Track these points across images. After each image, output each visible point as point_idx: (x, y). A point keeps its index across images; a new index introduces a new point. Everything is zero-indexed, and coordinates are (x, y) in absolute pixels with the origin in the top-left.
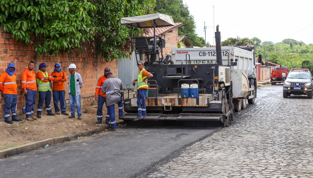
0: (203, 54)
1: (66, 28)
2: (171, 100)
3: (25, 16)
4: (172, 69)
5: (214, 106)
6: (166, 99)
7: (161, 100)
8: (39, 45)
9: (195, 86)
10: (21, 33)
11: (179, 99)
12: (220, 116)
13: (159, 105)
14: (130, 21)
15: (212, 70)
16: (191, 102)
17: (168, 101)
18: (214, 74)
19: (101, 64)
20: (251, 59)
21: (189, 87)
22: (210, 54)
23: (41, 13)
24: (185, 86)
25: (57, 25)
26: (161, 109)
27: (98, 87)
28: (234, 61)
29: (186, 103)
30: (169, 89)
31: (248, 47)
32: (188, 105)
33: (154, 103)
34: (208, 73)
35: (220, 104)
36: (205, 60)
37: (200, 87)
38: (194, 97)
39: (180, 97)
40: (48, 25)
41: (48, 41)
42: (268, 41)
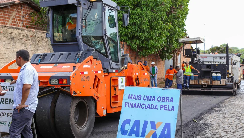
0: (216, 58)
1: (156, 44)
2: (207, 82)
3: (138, 38)
4: (204, 66)
5: (229, 85)
6: (204, 81)
7: (201, 81)
8: (141, 52)
9: (219, 75)
10: (135, 45)
11: (211, 81)
12: (232, 90)
13: (200, 84)
14: (184, 41)
15: (226, 67)
16: (217, 83)
17: (205, 82)
18: (227, 69)
19: (159, 62)
20: (239, 62)
21: (216, 75)
22: (220, 58)
23: (145, 36)
24: (214, 75)
25: (152, 42)
26: (201, 86)
27: (166, 74)
28: (235, 63)
29: (214, 83)
30: (202, 76)
31: (237, 54)
32: (215, 84)
33: (197, 83)
34: (223, 69)
35: (232, 84)
36: (217, 62)
37: (222, 76)
38: (219, 80)
39: (211, 80)
40: (146, 42)
41: (145, 50)
42: (235, 47)
